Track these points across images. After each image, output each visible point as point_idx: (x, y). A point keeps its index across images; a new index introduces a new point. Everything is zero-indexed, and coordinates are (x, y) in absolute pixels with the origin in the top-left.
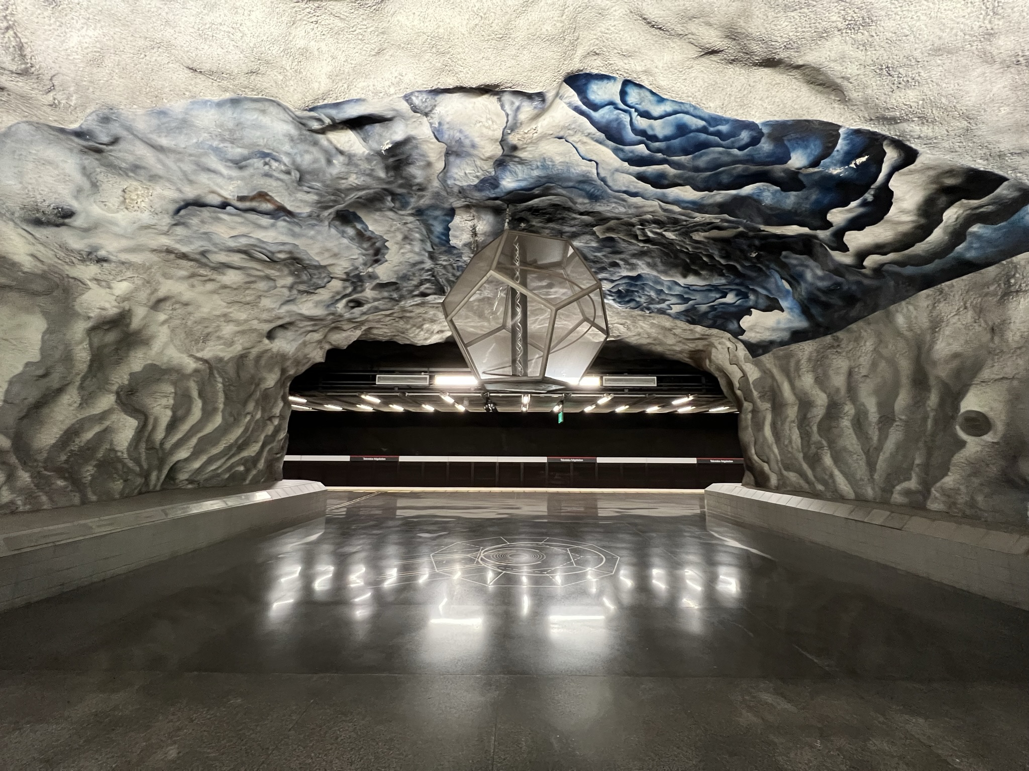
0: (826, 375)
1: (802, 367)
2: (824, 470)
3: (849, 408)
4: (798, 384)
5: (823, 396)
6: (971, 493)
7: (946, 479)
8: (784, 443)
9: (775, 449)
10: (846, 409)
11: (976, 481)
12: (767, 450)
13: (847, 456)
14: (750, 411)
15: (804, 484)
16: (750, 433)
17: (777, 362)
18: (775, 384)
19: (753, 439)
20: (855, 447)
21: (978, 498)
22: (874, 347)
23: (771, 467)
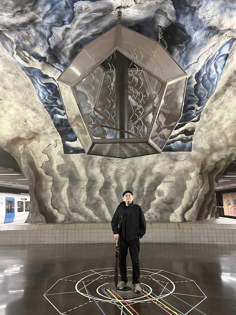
0: (106, 170)
1: (94, 164)
2: (101, 210)
3: (115, 184)
4: (91, 171)
5: (103, 178)
6: (157, 214)
7: (150, 210)
8: (74, 199)
9: (67, 202)
10: (113, 185)
11: (158, 210)
12: (60, 203)
13: (112, 204)
14: (50, 181)
15: (81, 218)
16: (49, 193)
17: (82, 159)
18: (73, 169)
19: (51, 196)
20: (116, 200)
21: (158, 215)
22: (128, 164)
23: (60, 211)
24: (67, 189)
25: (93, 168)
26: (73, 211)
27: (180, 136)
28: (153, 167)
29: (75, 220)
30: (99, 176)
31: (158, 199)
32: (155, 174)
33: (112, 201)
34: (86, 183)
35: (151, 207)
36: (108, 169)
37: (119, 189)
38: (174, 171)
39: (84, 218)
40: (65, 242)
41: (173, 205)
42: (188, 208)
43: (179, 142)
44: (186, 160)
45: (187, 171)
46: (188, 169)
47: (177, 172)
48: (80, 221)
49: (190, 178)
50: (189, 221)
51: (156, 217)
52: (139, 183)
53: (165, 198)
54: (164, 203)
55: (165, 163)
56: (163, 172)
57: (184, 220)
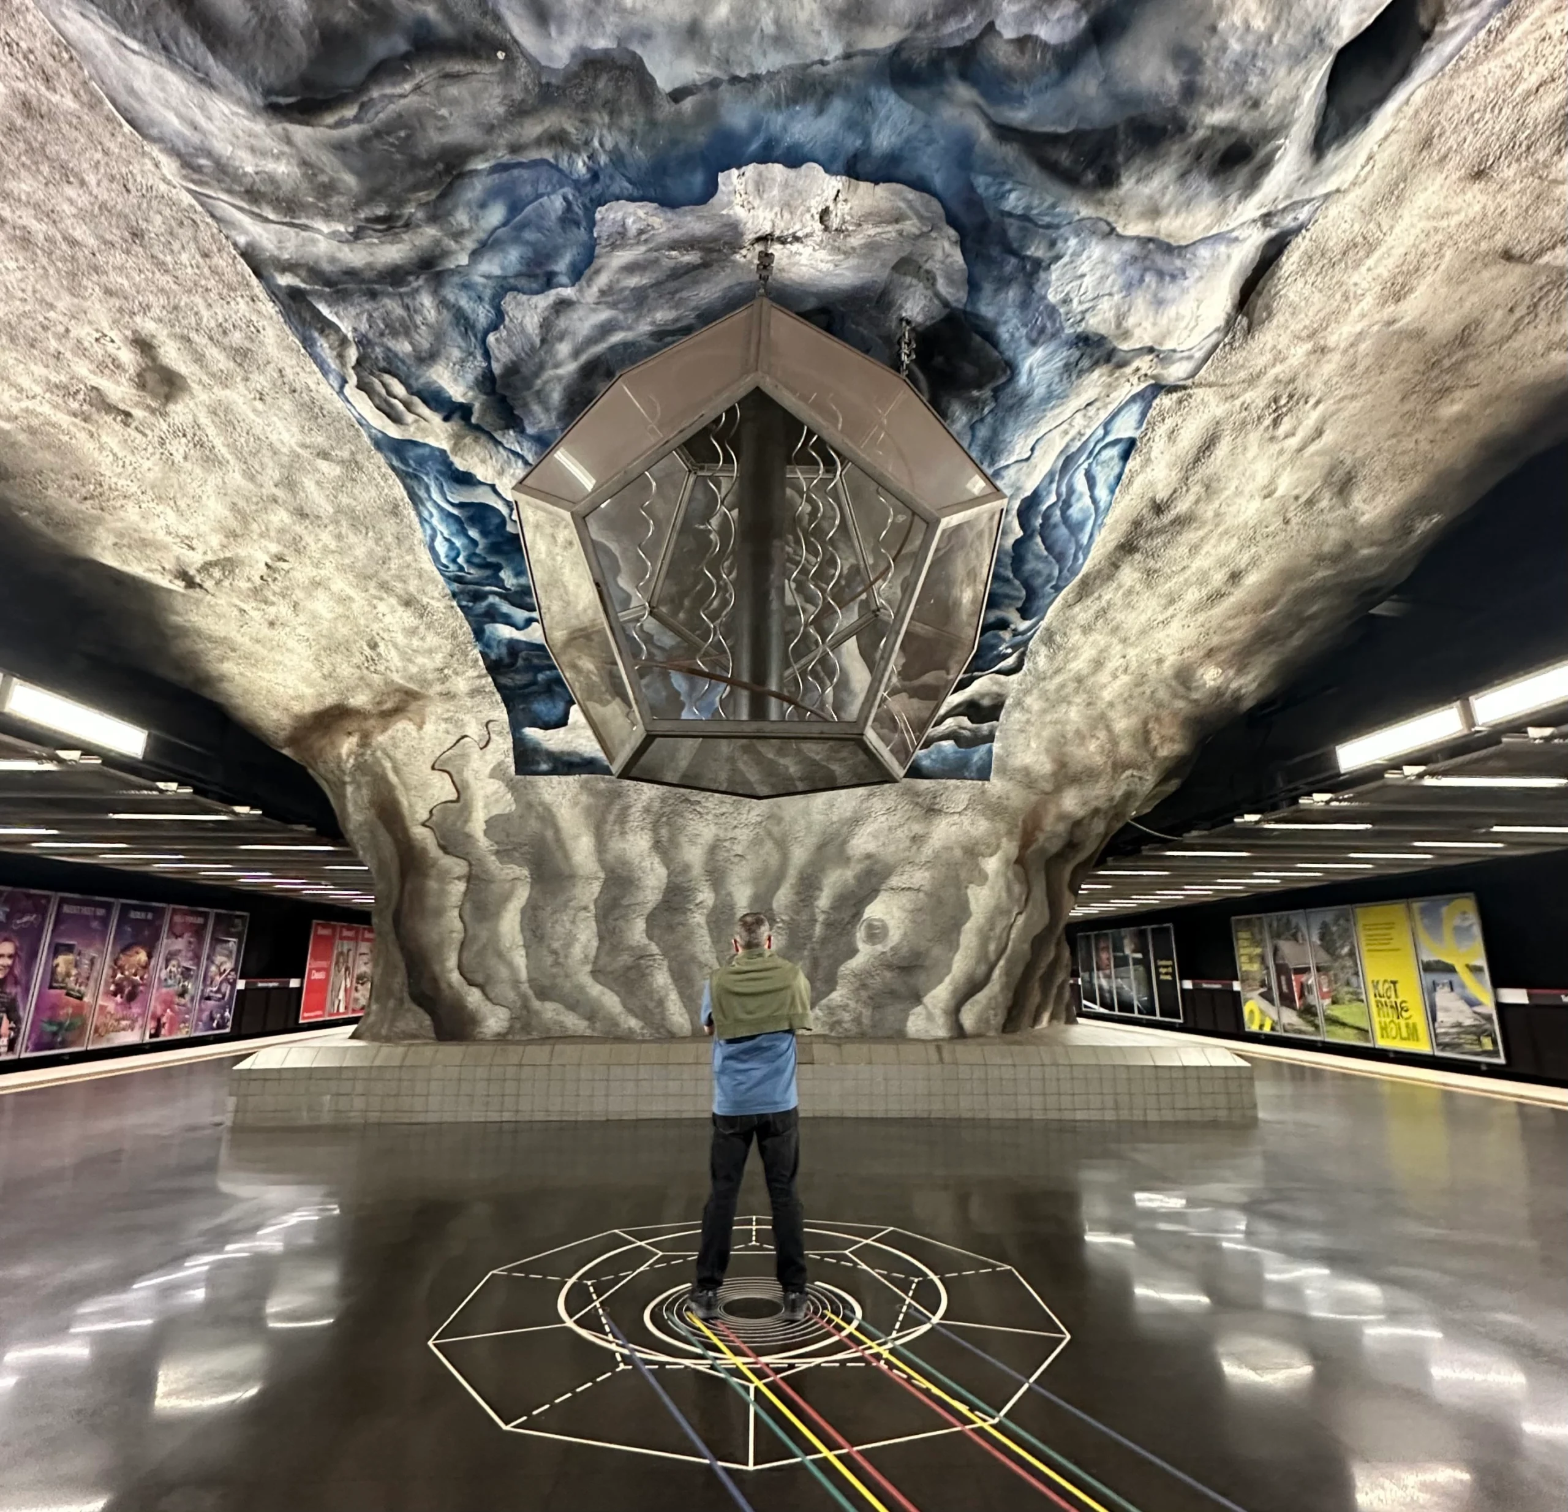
0: (673, 841)
1: (631, 818)
2: (650, 993)
3: (706, 896)
4: (616, 845)
5: (662, 872)
6: (860, 1008)
7: (835, 995)
8: (549, 946)
9: (520, 959)
10: (700, 897)
11: (864, 994)
12: (492, 961)
13: (695, 969)
14: (459, 878)
15: (574, 1022)
16: (453, 921)
17: (584, 798)
18: (549, 834)
19: (458, 936)
20: (708, 955)
21: (867, 1013)
22: (759, 819)
23: (492, 995)
24: (523, 911)
25: (623, 833)
26: (543, 994)
27: (950, 723)
28: (851, 834)
29: (549, 1030)
30: (647, 864)
31: (865, 954)
32: (859, 861)
33: (693, 959)
34: (596, 887)
35: (840, 981)
36: (683, 839)
37: (720, 917)
38: (927, 851)
39: (585, 1023)
40: (507, 1116)
41: (921, 978)
42: (972, 987)
43: (948, 745)
44: (969, 812)
45: (973, 852)
46: (977, 844)
47: (937, 855)
48: (570, 1033)
49: (983, 878)
50: (978, 1035)
51: (857, 1020)
52: (798, 893)
53: (892, 949)
54: (889, 967)
55: (896, 819)
56: (889, 853)
57: (959, 1033)
